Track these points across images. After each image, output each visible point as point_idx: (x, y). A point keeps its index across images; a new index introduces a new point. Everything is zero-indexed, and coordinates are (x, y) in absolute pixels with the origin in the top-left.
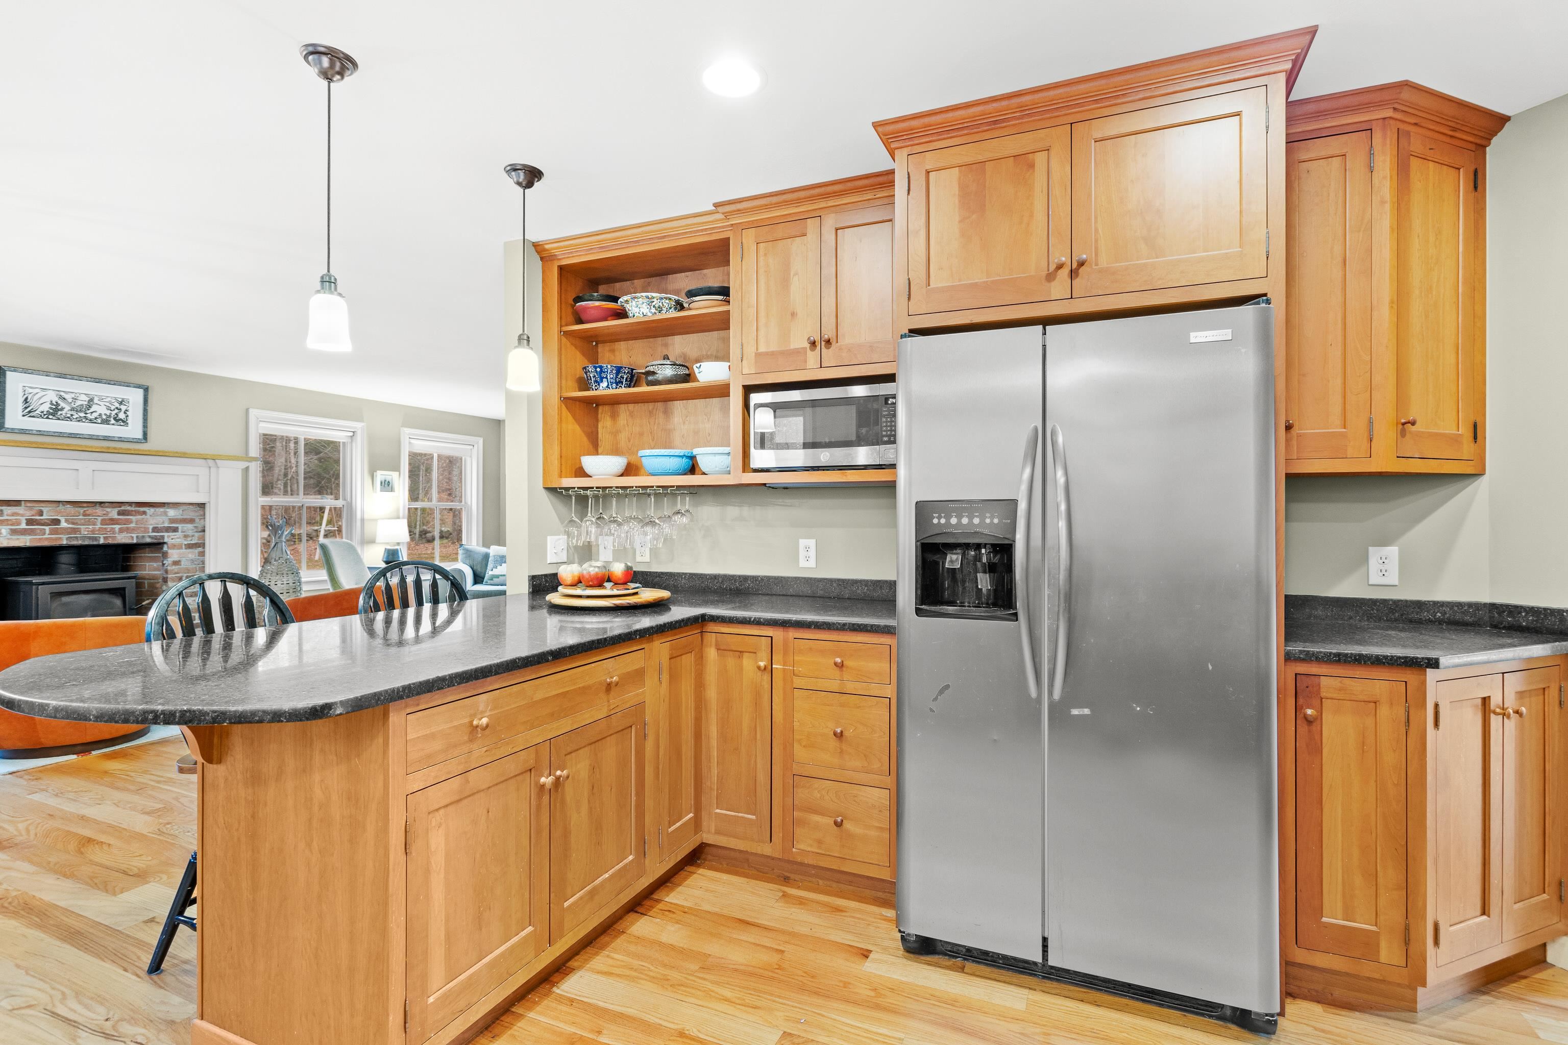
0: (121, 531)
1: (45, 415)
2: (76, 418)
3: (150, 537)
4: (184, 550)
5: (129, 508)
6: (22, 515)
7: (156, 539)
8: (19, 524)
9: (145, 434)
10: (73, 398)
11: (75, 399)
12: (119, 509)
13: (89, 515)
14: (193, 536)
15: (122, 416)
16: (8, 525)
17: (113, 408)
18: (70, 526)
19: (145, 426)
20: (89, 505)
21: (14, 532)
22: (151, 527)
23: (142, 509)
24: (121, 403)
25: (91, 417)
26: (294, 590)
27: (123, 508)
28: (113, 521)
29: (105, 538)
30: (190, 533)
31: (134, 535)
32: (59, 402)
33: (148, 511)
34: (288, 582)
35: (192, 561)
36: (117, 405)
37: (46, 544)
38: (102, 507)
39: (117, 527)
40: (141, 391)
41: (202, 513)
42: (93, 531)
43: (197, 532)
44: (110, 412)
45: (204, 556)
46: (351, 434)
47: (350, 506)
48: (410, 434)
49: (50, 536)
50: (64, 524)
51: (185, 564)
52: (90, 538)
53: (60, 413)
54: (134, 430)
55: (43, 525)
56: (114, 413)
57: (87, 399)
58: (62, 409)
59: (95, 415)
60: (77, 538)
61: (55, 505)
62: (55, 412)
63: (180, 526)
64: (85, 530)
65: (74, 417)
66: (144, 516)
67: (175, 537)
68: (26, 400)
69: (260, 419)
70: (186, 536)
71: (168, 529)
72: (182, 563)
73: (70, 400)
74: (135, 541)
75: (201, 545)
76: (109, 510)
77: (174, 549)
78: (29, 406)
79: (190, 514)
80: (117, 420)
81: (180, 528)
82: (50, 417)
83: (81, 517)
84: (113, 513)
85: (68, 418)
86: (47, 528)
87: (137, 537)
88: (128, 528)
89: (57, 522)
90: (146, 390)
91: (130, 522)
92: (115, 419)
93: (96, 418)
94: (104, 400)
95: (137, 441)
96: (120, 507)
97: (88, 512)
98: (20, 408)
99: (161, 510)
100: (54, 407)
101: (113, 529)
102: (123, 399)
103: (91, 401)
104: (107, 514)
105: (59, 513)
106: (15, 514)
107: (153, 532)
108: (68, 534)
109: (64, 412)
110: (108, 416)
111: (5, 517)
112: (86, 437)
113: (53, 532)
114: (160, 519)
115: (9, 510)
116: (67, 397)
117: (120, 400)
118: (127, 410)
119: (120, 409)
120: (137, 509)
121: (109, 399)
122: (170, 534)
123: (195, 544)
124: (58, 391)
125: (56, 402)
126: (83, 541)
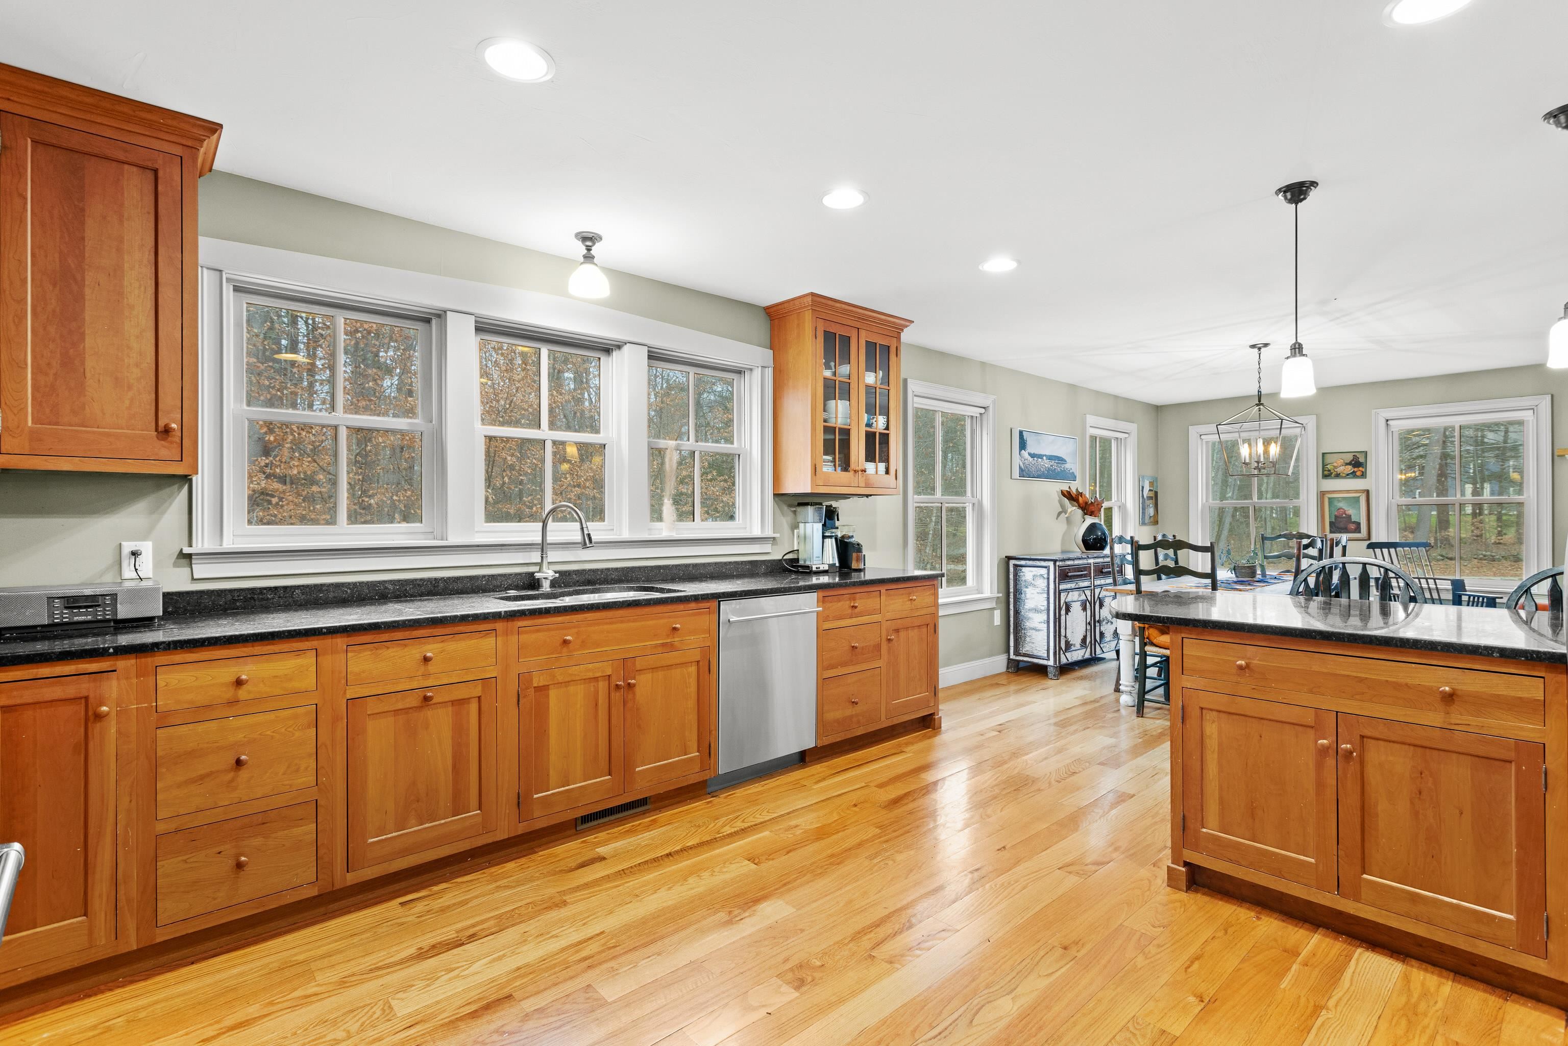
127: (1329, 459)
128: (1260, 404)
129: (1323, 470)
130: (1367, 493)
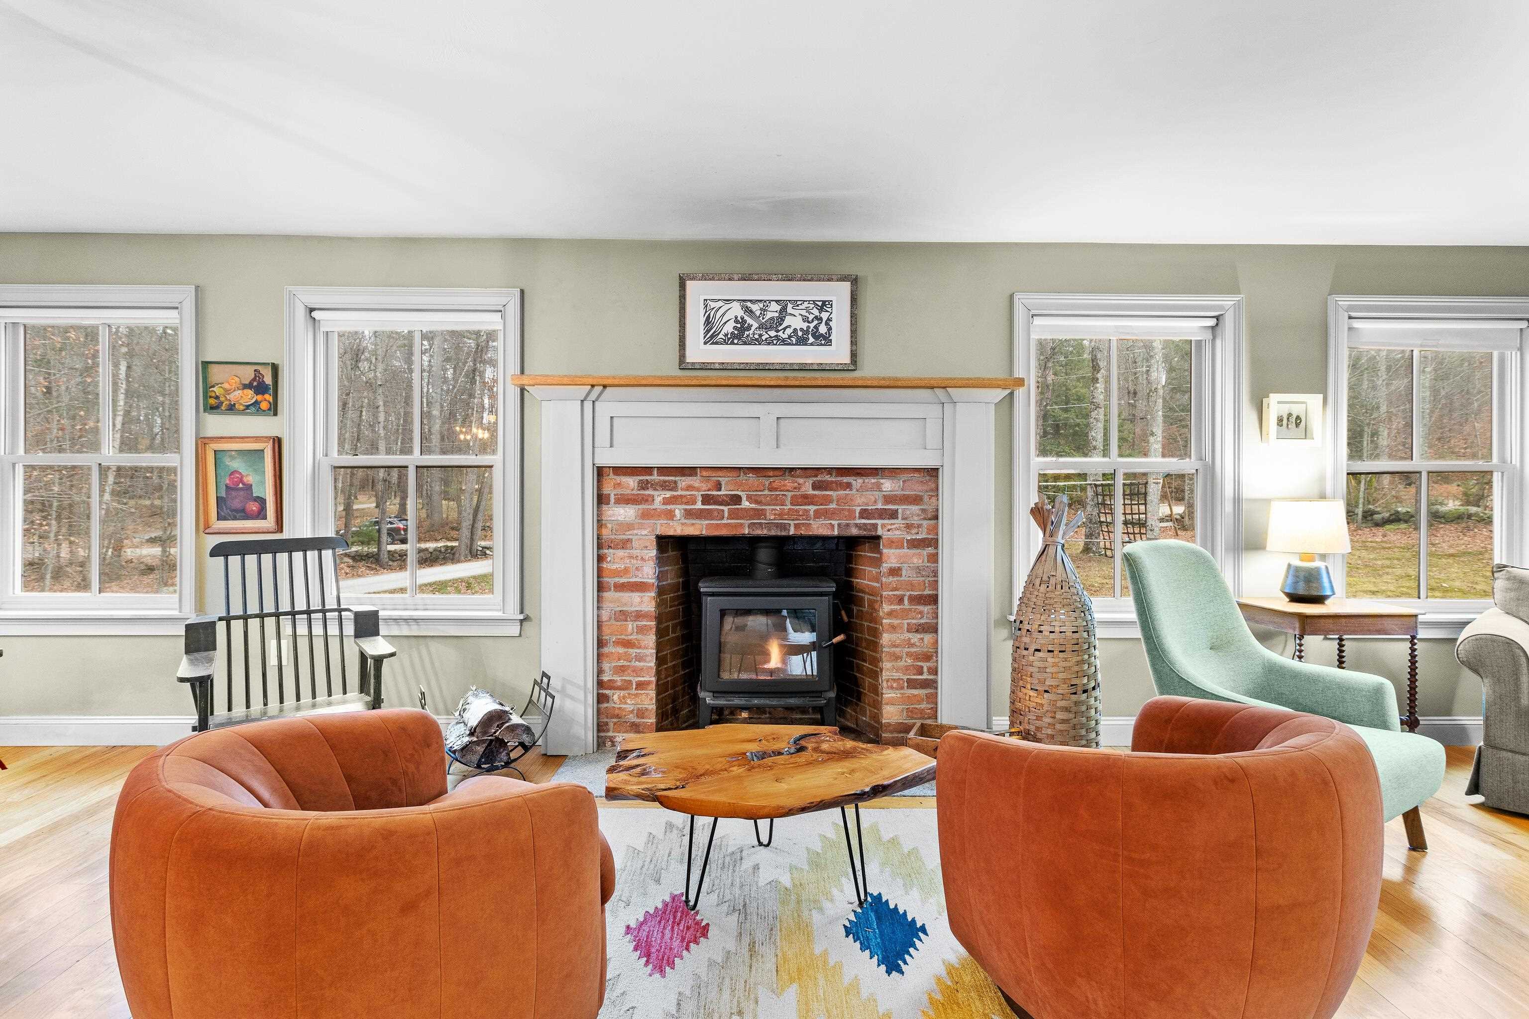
0: (818, 515)
1: (729, 339)
2: (766, 339)
3: (856, 525)
4: (906, 550)
5: (828, 478)
6: (698, 490)
7: (865, 530)
8: (694, 503)
9: (854, 355)
10: (761, 309)
11: (764, 310)
12: (815, 479)
13: (776, 489)
14: (919, 526)
15: (823, 329)
16: (682, 503)
17: (811, 317)
18: (753, 506)
19: (854, 342)
20: (777, 473)
21: (689, 514)
22: (858, 509)
23: (845, 480)
24: (821, 309)
25: (784, 336)
26: (1076, 648)
27: (819, 478)
28: (807, 499)
29: (796, 526)
30: (915, 520)
31: (835, 523)
32: (746, 318)
33: (854, 483)
34: (1063, 629)
35: (918, 570)
36: (816, 312)
37: (724, 532)
38: (792, 476)
39: (812, 508)
40: (846, 286)
41: (933, 486)
42: (781, 515)
43: (925, 519)
44: (807, 324)
45: (936, 561)
46: (1212, 322)
47: (1210, 471)
48: (1351, 308)
49: (729, 521)
50: (746, 504)
51: (907, 574)
52: (778, 526)
53: (747, 333)
54: (839, 350)
55: (721, 504)
56: (812, 325)
57: (778, 308)
58: (750, 326)
59: (789, 331)
60: (761, 524)
61: (734, 474)
62: (739, 335)
63: (900, 508)
64: (771, 512)
65: (764, 338)
66: (847, 492)
67: (893, 527)
68: (708, 321)
69: (1034, 312)
70: (909, 527)
71: (882, 514)
72: (904, 573)
73: (758, 313)
74: (836, 533)
75: (933, 543)
76: (801, 481)
77: (891, 548)
78: (711, 329)
79: (916, 488)
80: (817, 336)
81: (900, 511)
82: (736, 341)
83: (766, 492)
84: (807, 487)
85: (756, 340)
86: (726, 508)
87: (839, 525)
88: (826, 511)
89: (737, 499)
90: (855, 281)
91: (828, 500)
92: (814, 336)
93: (790, 337)
94: (800, 307)
95: (843, 369)
96: (816, 476)
97: (775, 485)
98: (702, 332)
99: (873, 481)
100: (739, 326)
101: (807, 511)
102: (824, 302)
103: (784, 310)
104: (798, 488)
105: (739, 485)
106: (689, 488)
107: (861, 517)
108: (751, 518)
109: (751, 332)
110: (806, 332)
111: (679, 493)
112: (777, 367)
113: (733, 515)
114: (871, 496)
115: (683, 481)
116: (755, 308)
117: (820, 304)
118: (829, 320)
119: (821, 319)
120: (839, 479)
121: (806, 304)
122: (886, 521)
123: (923, 540)
124: (744, 301)
125: (742, 318)
126: (769, 530)
127: (216, 374)
129: (206, 396)
130: (278, 443)
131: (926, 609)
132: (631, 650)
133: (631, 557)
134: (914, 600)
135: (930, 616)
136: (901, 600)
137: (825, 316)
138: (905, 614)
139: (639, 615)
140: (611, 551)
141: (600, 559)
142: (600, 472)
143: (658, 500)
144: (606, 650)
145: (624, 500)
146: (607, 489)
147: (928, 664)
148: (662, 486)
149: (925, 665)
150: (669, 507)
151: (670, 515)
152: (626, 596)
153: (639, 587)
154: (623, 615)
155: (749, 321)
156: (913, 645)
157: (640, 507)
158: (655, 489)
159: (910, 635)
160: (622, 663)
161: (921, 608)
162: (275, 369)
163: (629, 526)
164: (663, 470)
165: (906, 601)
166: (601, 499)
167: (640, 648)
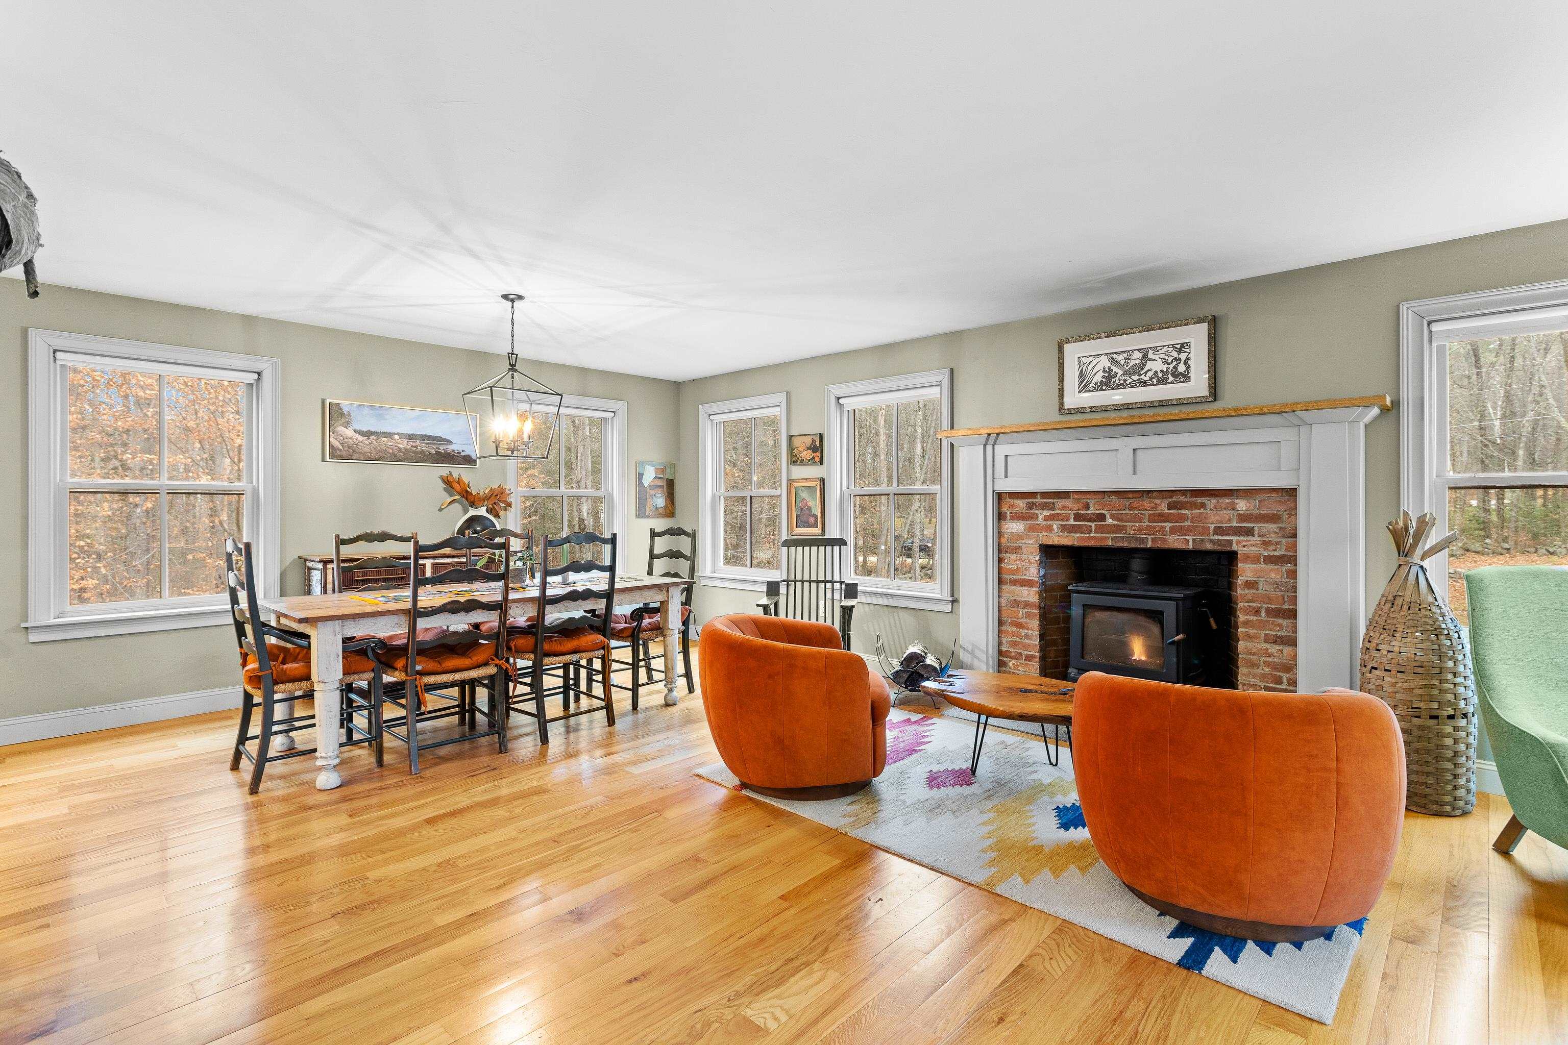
0: (1173, 531)
1: (1098, 387)
2: (1130, 383)
3: (1211, 541)
4: (1263, 566)
5: (1182, 499)
6: (1071, 509)
7: (1219, 545)
8: (1068, 520)
9: (1213, 388)
10: (1125, 359)
11: (1127, 359)
12: (1170, 500)
13: (1135, 509)
14: (1277, 543)
15: (1182, 368)
16: (1058, 520)
17: (1170, 359)
18: (1115, 522)
19: (1213, 376)
20: (1135, 495)
21: (1064, 528)
22: (1212, 527)
23: (1199, 500)
24: (1180, 351)
25: (1146, 379)
27: (1174, 499)
28: (1163, 518)
29: (1153, 540)
30: (1273, 538)
31: (1190, 538)
32: (1112, 367)
33: (1208, 503)
35: (1276, 585)
36: (1175, 354)
37: (1092, 543)
38: (1149, 498)
39: (1168, 525)
40: (1203, 327)
41: (1292, 505)
42: (1140, 531)
43: (1283, 536)
44: (1166, 366)
45: (1295, 578)
50: (1109, 521)
51: (1264, 588)
52: (1136, 539)
53: (1113, 380)
54: (1198, 385)
55: (1089, 521)
56: (1171, 366)
57: (1140, 355)
58: (1116, 374)
59: (1150, 374)
60: (1122, 538)
61: (1100, 496)
62: (1108, 382)
63: (1256, 526)
64: (1131, 528)
65: (1128, 382)
66: (1202, 511)
67: (1248, 543)
68: (1081, 375)
69: (1429, 319)
70: (1266, 544)
71: (1237, 531)
72: (1261, 586)
73: (1122, 362)
74: (1191, 547)
75: (1292, 559)
76: (1158, 501)
77: (1246, 562)
78: (1084, 380)
79: (1273, 507)
80: (1177, 375)
81: (1256, 529)
82: (1104, 388)
83: (1127, 511)
84: (1163, 507)
85: (1122, 384)
86: (1093, 524)
87: (1194, 540)
88: (1181, 528)
89: (1102, 517)
90: (1212, 321)
91: (1183, 518)
92: (1173, 375)
93: (1151, 379)
94: (1161, 352)
95: (1199, 401)
96: (1171, 497)
97: (1134, 505)
98: (1077, 384)
99: (1227, 501)
100: (1107, 375)
101: (1163, 527)
102: (1182, 345)
103: (1145, 356)
104: (1156, 507)
105: (1104, 506)
106: (1065, 508)
107: (1215, 533)
108: (1114, 532)
109: (1117, 378)
110: (1166, 373)
111: (1056, 512)
112: (1139, 406)
113: (1099, 529)
114: (1225, 514)
115: (1060, 503)
116: (1120, 358)
117: (1178, 346)
118: (1187, 359)
119: (1180, 359)
120: (1194, 499)
121: (1165, 349)
122: (1241, 538)
123: (1279, 557)
124: (1110, 354)
125: (1109, 368)
126: (1129, 543)
128: (513, 367)
130: (823, 481)
131: (1285, 622)
132: (1021, 630)
133: (1021, 560)
134: (1269, 612)
135: (1290, 629)
136: (1257, 612)
137: (1183, 356)
138: (1262, 625)
139: (1027, 605)
140: (1007, 555)
141: (1000, 560)
142: (1000, 497)
143: (1041, 517)
144: (1004, 628)
145: (1016, 517)
146: (1005, 509)
147: (1288, 675)
148: (1043, 507)
149: (1285, 676)
150: (1049, 523)
151: (1049, 529)
152: (1017, 589)
153: (1028, 583)
154: (1015, 604)
155: (1115, 369)
156: (1271, 655)
157: (1028, 522)
158: (1039, 509)
159: (1268, 646)
160: (1015, 639)
161: (1280, 621)
162: (821, 437)
163: (1020, 537)
164: (1044, 494)
165: (1263, 613)
166: (1001, 517)
167: (1028, 629)
